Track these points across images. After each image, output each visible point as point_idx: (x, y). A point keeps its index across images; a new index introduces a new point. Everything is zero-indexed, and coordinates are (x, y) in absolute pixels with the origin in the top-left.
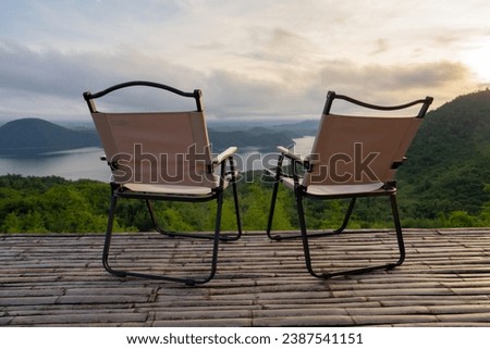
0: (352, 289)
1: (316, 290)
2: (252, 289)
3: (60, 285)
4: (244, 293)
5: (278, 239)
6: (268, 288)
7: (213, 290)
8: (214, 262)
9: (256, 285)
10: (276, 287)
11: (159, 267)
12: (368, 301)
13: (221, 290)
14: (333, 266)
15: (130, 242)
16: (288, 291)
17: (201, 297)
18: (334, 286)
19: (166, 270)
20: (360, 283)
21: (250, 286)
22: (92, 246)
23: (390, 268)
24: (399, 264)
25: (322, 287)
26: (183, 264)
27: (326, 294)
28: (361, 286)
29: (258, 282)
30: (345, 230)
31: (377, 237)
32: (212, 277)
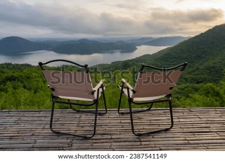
0: (149, 141)
1: (135, 142)
2: (110, 140)
3: (33, 138)
4: (107, 142)
5: (123, 114)
6: (116, 140)
7: (94, 141)
8: (95, 126)
9: (112, 139)
10: (119, 140)
11: (73, 129)
12: (155, 147)
13: (97, 141)
14: (144, 129)
15: (61, 115)
16: (124, 142)
17: (89, 145)
18: (142, 140)
19: (76, 131)
20: (153, 138)
21: (109, 139)
22: (45, 117)
23: (167, 130)
24: (171, 127)
25: (138, 140)
26: (83, 127)
27: (139, 143)
28: (153, 139)
29: (113, 137)
30: (152, 109)
31: (164, 113)
32: (94, 134)
